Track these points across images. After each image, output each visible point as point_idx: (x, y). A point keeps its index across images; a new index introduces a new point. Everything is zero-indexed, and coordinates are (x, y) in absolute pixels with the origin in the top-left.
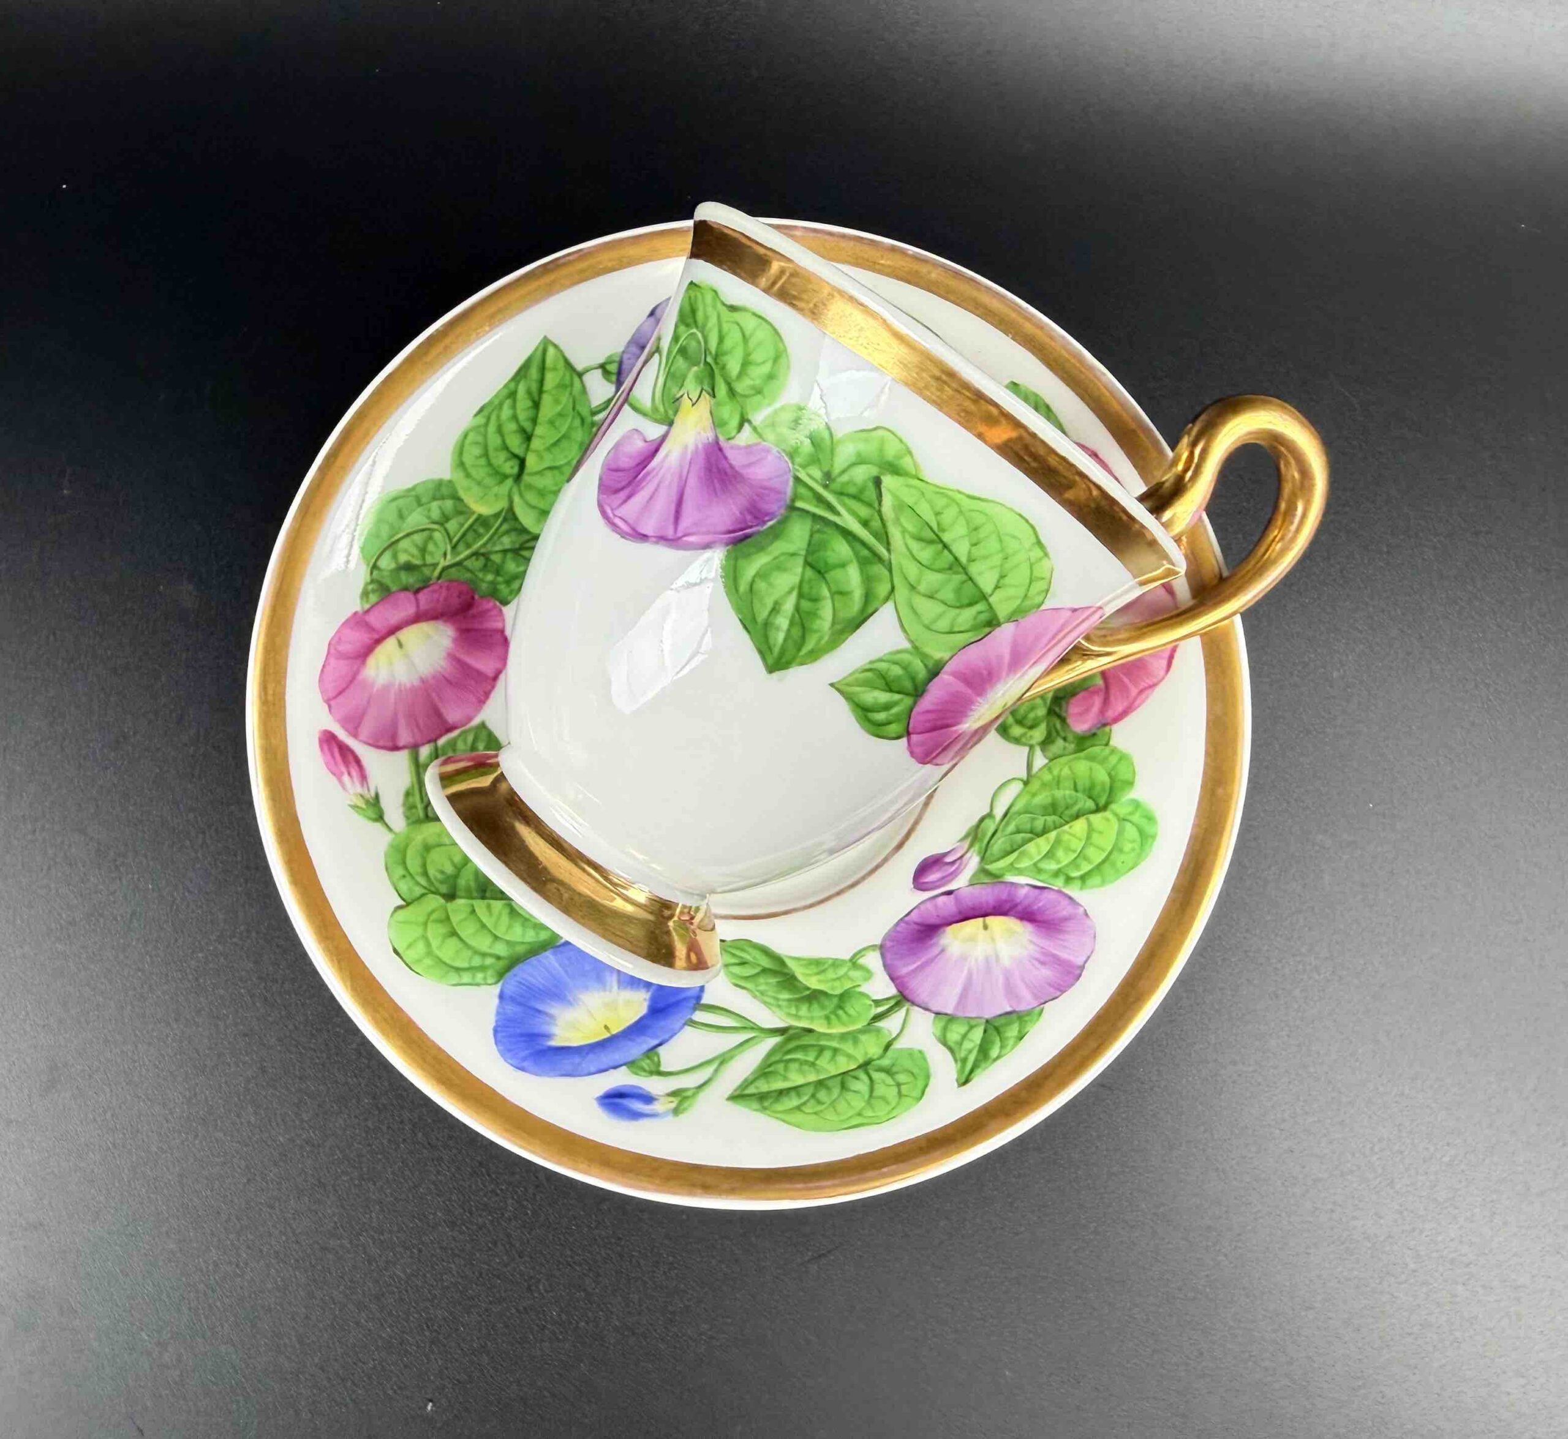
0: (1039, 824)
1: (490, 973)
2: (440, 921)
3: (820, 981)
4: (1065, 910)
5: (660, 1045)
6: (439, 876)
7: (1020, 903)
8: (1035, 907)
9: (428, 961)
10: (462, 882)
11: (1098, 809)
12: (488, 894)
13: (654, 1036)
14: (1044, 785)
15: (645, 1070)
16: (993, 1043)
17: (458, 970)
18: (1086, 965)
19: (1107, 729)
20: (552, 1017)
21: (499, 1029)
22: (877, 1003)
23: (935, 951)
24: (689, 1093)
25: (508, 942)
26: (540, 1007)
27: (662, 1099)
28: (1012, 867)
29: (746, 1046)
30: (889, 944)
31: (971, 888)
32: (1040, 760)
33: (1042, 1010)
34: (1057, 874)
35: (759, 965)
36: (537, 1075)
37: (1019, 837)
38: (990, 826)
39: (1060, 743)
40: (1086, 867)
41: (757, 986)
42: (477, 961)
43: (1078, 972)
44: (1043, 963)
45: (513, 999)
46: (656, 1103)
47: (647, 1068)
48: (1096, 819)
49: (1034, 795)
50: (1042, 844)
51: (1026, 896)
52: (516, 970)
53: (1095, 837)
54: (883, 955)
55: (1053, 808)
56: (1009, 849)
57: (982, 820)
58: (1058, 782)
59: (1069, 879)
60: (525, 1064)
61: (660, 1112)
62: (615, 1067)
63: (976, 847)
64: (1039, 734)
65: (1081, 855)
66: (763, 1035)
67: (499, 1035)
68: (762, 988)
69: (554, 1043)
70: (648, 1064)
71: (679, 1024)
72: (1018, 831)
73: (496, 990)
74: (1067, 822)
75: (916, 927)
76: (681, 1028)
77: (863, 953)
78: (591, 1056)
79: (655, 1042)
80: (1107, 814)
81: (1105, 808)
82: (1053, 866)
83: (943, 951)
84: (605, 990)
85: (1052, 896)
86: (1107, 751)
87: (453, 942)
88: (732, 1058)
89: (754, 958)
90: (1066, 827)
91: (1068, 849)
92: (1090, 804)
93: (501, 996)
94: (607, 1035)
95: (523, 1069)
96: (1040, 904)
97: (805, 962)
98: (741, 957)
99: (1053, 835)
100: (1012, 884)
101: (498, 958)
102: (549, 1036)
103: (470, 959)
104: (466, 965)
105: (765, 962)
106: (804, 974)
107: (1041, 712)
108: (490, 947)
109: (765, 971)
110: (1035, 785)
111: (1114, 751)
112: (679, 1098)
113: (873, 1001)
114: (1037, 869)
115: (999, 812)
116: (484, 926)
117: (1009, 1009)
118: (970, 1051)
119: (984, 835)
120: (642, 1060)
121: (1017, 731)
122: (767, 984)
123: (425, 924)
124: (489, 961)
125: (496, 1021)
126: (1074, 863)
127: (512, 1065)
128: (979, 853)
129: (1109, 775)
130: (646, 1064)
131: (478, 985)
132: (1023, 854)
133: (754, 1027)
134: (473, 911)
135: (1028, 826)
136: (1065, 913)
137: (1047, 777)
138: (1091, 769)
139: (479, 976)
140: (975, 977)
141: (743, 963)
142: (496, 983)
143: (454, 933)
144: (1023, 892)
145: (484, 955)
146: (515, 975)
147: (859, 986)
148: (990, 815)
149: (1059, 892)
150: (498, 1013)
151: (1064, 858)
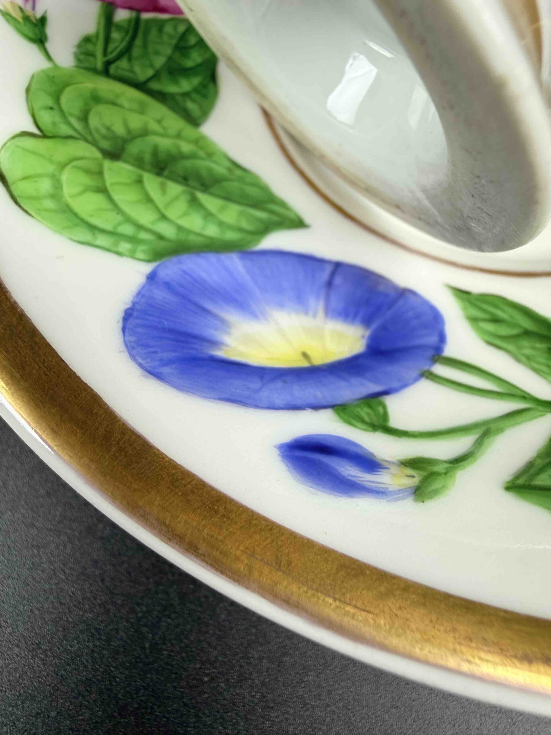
1: (142, 247)
2: (88, 172)
5: (386, 393)
6: (104, 131)
9: (49, 204)
10: (134, 148)
12: (166, 173)
13: (376, 380)
15: (363, 422)
17: (93, 228)
20: (223, 321)
21: (135, 314)
24: (440, 468)
25: (180, 228)
26: (209, 305)
27: (394, 470)
29: (518, 418)
35: (520, 326)
36: (179, 388)
41: (520, 348)
42: (127, 229)
45: (168, 286)
46: (384, 472)
47: (367, 419)
52: (184, 257)
60: (166, 370)
61: (391, 489)
62: (316, 407)
66: (540, 408)
67: (132, 322)
68: (527, 352)
69: (220, 353)
70: (368, 414)
71: (414, 374)
73: (147, 268)
76: (416, 380)
78: (279, 384)
79: (378, 388)
84: (306, 312)
87: (99, 199)
88: (500, 430)
89: (512, 317)
93: (152, 277)
94: (304, 364)
95: (158, 376)
98: (492, 314)
101: (161, 237)
102: (215, 343)
103: (119, 224)
104: (108, 227)
105: (527, 324)
108: (153, 223)
109: (527, 333)
112: (425, 474)
116: (149, 200)
120: (358, 406)
122: (534, 348)
123: (63, 166)
124: (144, 235)
125: (134, 304)
127: (141, 365)
130: (364, 412)
131: (119, 254)
133: (525, 396)
134: (140, 181)
139: (124, 246)
141: (496, 320)
142: (149, 261)
143: (103, 190)
145: (140, 227)
146: (180, 262)
150: (140, 294)
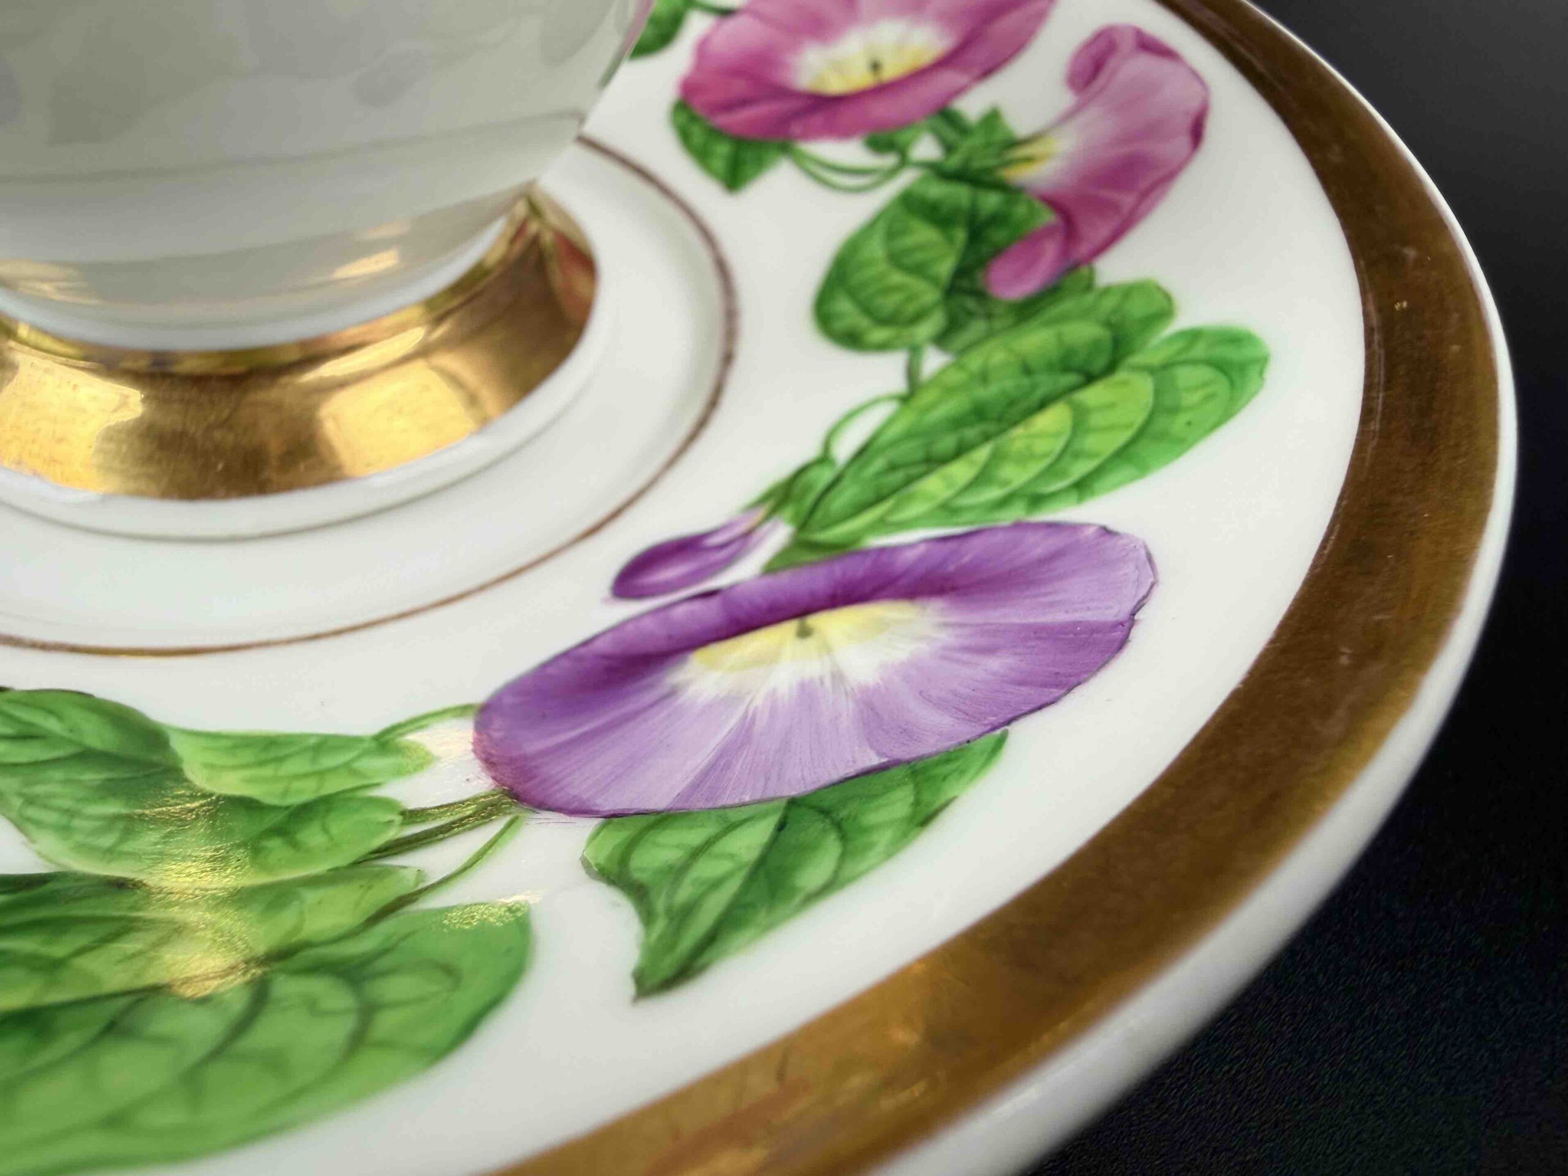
0: (947, 443)
3: (249, 781)
4: (1038, 546)
7: (905, 573)
8: (951, 568)
11: (1089, 379)
14: (950, 391)
16: (807, 849)
18: (1138, 616)
19: (1084, 271)
22: (411, 816)
23: (648, 697)
28: (882, 525)
30: (509, 700)
31: (769, 580)
32: (933, 361)
33: (1001, 742)
34: (1004, 503)
37: (898, 476)
38: (825, 476)
39: (977, 327)
40: (1080, 469)
43: (1118, 634)
44: (989, 651)
48: (1092, 395)
49: (928, 409)
50: (961, 471)
51: (922, 559)
53: (1096, 420)
54: (482, 726)
55: (979, 413)
56: (870, 495)
57: (803, 470)
58: (984, 377)
59: (1037, 500)
63: (788, 512)
64: (926, 329)
65: (1069, 452)
72: (893, 467)
74: (1015, 423)
75: (605, 663)
77: (424, 722)
80: (1121, 375)
81: (1111, 368)
82: (993, 493)
83: (673, 693)
85: (1000, 537)
86: (1089, 298)
90: (1018, 432)
91: (1025, 457)
92: (1071, 379)
96: (966, 559)
97: (229, 743)
99: (982, 454)
100: (882, 550)
106: (211, 767)
107: (930, 295)
110: (926, 398)
111: (1107, 291)
113: (403, 813)
114: (947, 510)
115: (843, 450)
117: (875, 760)
118: (716, 884)
119: (808, 488)
121: (879, 334)
126: (1053, 470)
128: (793, 520)
129: (1108, 324)
132: (911, 498)
135: (920, 455)
136: (1038, 551)
137: (956, 377)
138: (1059, 336)
140: (761, 724)
144: (910, 556)
147: (377, 785)
148: (824, 458)
149: (1019, 526)
151: (1016, 475)
